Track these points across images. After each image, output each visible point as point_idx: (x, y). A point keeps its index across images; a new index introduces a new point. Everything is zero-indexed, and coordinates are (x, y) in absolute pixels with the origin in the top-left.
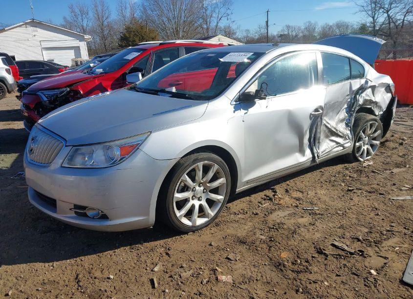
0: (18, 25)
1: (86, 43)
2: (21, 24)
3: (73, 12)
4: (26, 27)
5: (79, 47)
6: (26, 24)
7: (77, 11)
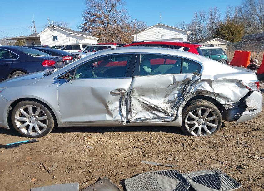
0: (152, 27)
1: (187, 36)
2: (153, 26)
3: (196, 16)
4: (156, 28)
5: (182, 38)
6: (156, 26)
7: (199, 15)
